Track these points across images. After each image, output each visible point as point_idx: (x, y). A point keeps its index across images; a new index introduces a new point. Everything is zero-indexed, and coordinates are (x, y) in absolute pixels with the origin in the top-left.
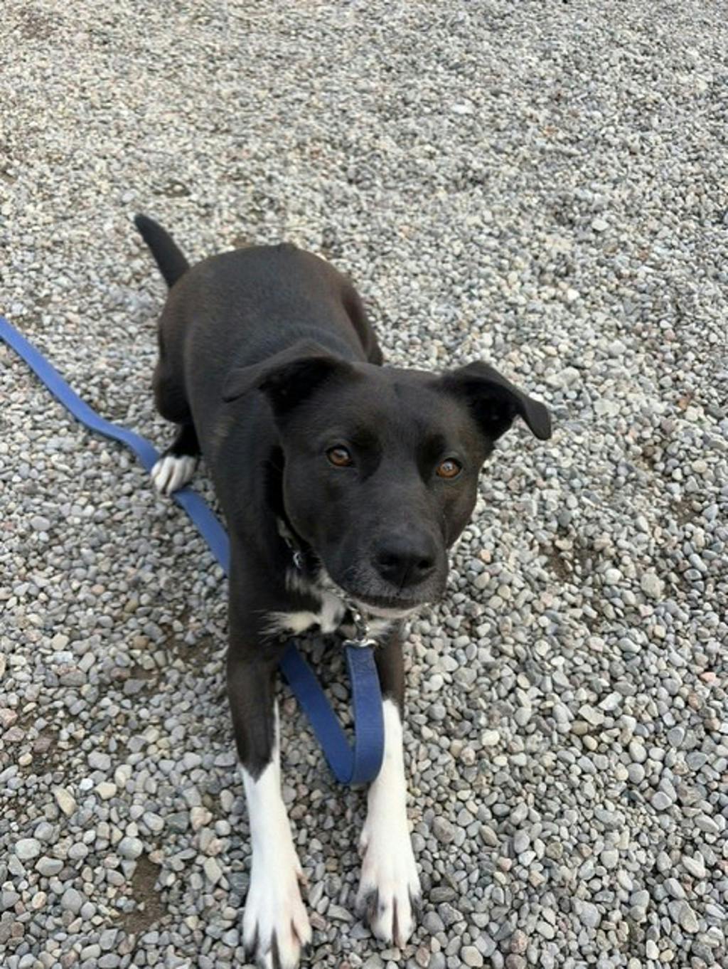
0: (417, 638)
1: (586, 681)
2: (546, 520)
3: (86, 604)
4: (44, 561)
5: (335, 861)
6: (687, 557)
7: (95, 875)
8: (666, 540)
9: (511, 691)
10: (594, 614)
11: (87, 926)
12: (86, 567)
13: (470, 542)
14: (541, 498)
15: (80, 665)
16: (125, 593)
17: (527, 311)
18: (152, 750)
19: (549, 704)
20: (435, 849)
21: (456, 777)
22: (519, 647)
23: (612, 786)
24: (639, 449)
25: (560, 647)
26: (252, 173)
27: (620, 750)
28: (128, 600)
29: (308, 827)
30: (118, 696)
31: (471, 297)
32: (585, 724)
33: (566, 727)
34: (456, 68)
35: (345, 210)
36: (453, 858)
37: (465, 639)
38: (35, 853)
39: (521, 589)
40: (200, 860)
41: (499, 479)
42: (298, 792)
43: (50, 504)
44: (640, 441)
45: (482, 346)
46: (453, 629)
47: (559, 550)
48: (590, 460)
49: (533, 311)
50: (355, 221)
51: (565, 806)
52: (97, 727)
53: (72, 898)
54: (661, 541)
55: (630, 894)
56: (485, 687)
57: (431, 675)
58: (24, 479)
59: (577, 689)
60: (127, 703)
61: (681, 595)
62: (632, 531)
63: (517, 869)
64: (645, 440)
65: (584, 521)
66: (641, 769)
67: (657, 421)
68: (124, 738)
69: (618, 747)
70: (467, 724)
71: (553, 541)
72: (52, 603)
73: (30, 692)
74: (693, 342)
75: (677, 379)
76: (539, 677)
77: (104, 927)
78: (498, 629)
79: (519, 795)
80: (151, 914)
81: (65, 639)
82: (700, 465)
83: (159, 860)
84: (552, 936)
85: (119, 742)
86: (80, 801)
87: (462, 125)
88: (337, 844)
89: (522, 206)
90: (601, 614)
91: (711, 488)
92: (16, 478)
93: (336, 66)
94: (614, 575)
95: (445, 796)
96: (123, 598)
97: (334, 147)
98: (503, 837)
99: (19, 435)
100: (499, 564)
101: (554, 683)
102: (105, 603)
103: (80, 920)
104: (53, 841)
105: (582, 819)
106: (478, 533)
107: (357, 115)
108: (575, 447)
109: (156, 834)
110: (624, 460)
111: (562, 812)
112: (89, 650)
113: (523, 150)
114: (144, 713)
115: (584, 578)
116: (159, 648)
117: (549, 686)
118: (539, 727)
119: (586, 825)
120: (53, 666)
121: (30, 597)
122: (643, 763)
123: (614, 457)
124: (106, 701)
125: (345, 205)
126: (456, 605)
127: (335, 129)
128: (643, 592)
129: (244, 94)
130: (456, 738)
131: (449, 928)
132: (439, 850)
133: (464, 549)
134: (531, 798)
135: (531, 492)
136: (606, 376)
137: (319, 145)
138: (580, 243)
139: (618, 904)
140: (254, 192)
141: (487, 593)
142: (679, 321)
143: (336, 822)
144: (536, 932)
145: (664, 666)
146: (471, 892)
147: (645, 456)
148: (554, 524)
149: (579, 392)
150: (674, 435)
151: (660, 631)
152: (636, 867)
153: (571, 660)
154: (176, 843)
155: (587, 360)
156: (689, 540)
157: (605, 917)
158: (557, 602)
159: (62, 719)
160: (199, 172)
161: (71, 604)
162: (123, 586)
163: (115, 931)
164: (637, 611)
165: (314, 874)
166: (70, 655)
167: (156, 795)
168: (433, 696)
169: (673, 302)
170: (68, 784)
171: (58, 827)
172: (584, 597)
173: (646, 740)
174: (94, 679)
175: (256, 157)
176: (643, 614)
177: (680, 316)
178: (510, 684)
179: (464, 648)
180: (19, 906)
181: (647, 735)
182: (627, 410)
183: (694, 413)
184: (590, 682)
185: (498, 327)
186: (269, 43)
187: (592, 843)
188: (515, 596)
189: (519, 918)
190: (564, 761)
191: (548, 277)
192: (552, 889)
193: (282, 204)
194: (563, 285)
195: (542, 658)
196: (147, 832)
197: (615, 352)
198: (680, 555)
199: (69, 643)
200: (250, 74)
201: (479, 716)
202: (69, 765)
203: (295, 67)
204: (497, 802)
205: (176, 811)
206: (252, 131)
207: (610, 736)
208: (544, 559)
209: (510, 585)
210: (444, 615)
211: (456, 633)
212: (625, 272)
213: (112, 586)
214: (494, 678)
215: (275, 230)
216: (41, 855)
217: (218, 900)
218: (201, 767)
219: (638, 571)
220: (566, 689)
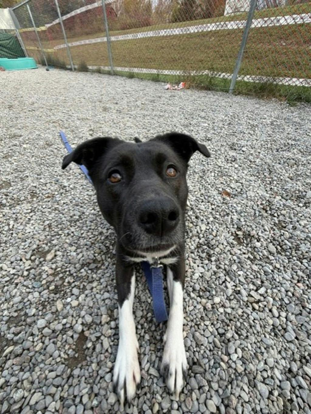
0: (190, 259)
1: (251, 281)
2: (233, 225)
3: (84, 238)
4: (76, 224)
5: (154, 346)
6: (282, 241)
7: (63, 338)
8: (275, 235)
9: (224, 282)
10: (252, 257)
11: (53, 362)
12: (87, 227)
13: (208, 230)
14: (231, 218)
15: (78, 257)
16: (97, 236)
17: (224, 168)
18: (94, 290)
19: (238, 289)
20: (194, 347)
21: (204, 315)
22: (226, 266)
23: (267, 326)
24: (262, 207)
25: (241, 268)
27: (268, 311)
28: (98, 238)
29: (145, 328)
30: (87, 269)
31: (208, 165)
32: (253, 299)
33: (246, 299)
34: (204, 118)
36: (202, 352)
37: (207, 262)
38: (44, 325)
39: (226, 246)
40: (102, 338)
41: (217, 212)
42: (143, 313)
43: (82, 209)
44: (262, 204)
45: (211, 176)
46: (202, 258)
47: (237, 235)
48: (246, 208)
49: (226, 168)
51: (249, 334)
52: (78, 279)
53: (51, 348)
54: (273, 235)
55: (280, 381)
56: (214, 279)
57: (195, 273)
58: (76, 201)
59: (248, 284)
60: (89, 272)
61: (283, 254)
62: (263, 231)
63: (230, 362)
64: (263, 204)
65: (246, 226)
66: (278, 320)
67: (267, 199)
68: (85, 284)
69: (267, 309)
70: (208, 293)
71: (235, 232)
72: (74, 237)
73: (60, 264)
74: (276, 178)
75: (271, 189)
76: (234, 278)
77: (60, 363)
78: (218, 259)
79: (228, 325)
80: (80, 359)
81: (75, 248)
82: (283, 212)
83: (87, 335)
84: (247, 400)
85: (84, 285)
86: (65, 306)
87: (205, 128)
88: (156, 338)
89: (222, 145)
90: (255, 258)
91: (288, 220)
92: (74, 201)
93: (174, 117)
94: (258, 244)
95: (199, 323)
96: (96, 237)
98: (223, 344)
99: (78, 191)
100: (218, 237)
101: (239, 281)
102: (90, 238)
103: (51, 358)
104: (51, 321)
105: (256, 341)
106: (211, 227)
108: (242, 204)
109: (88, 323)
110: (257, 209)
111: (247, 336)
112: (81, 252)
113: (221, 134)
114: (94, 276)
115: (247, 245)
116: (104, 254)
117: (238, 282)
118: (235, 298)
119: (258, 344)
120: (69, 257)
121: (69, 234)
122: (278, 318)
123: (254, 208)
124: (83, 270)
126: (204, 250)
128: (269, 251)
130: (204, 298)
131: (200, 388)
132: (196, 347)
133: (206, 231)
134: (233, 328)
135: (228, 216)
136: (250, 186)
138: (238, 154)
139: (276, 387)
141: (214, 246)
142: (270, 173)
143: (156, 328)
144: (240, 396)
145: (281, 279)
146: (210, 370)
147: (263, 209)
148: (236, 226)
149: (242, 189)
150: (273, 203)
151: (278, 266)
152: (282, 368)
153: (246, 273)
154: (95, 329)
155: (243, 181)
156: (283, 235)
157: (271, 393)
158: (239, 252)
159: (68, 275)
161: (80, 237)
162: (96, 233)
163: (64, 366)
164: (268, 258)
165: (145, 351)
166: (75, 253)
167: (92, 307)
168: (195, 281)
169: (268, 168)
170: (63, 299)
171: (55, 316)
172: (248, 251)
173: (278, 308)
174: (81, 262)
176: (271, 259)
177: (270, 172)
178: (223, 280)
179: (207, 265)
180: (31, 348)
181: (278, 306)
182: (257, 195)
183: (278, 198)
184: (253, 282)
185: (216, 172)
186: (158, 113)
187: (262, 353)
188: (224, 248)
189: (232, 388)
190: (246, 313)
191: (230, 161)
192: (246, 374)
194: (234, 163)
195: (234, 271)
196: (85, 323)
197: (252, 180)
198: (280, 240)
199: (76, 250)
200: (153, 119)
201: (212, 291)
202: (66, 292)
204: (219, 328)
205: (97, 315)
207: (263, 304)
208: (233, 237)
209: (223, 244)
210: (199, 253)
211: (204, 259)
212: (253, 160)
213: (94, 233)
214: (217, 277)
216: (46, 326)
217: (106, 357)
218: (109, 298)
219: (267, 244)
220: (244, 284)
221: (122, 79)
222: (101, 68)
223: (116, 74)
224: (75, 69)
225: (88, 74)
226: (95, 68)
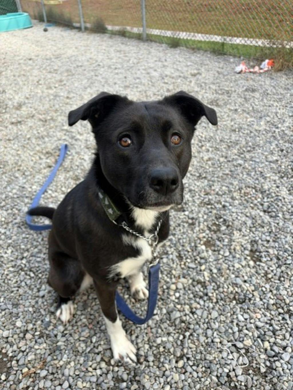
26: (215, 202)
35: (263, 229)
50: (268, 238)
93: (257, 148)
97: (256, 191)
107: (268, 175)
125: (263, 227)
127: (257, 182)
129: (213, 159)
137: (249, 190)
140: (216, 214)
160: (190, 199)
175: (217, 194)
186: (226, 135)
193: (230, 224)
200: (217, 149)
203: (238, 147)
206: (216, 179)
215: (226, 240)
221: (161, 49)
222: (126, 28)
223: (149, 39)
224: (86, 29)
225: (106, 37)
226: (117, 28)
